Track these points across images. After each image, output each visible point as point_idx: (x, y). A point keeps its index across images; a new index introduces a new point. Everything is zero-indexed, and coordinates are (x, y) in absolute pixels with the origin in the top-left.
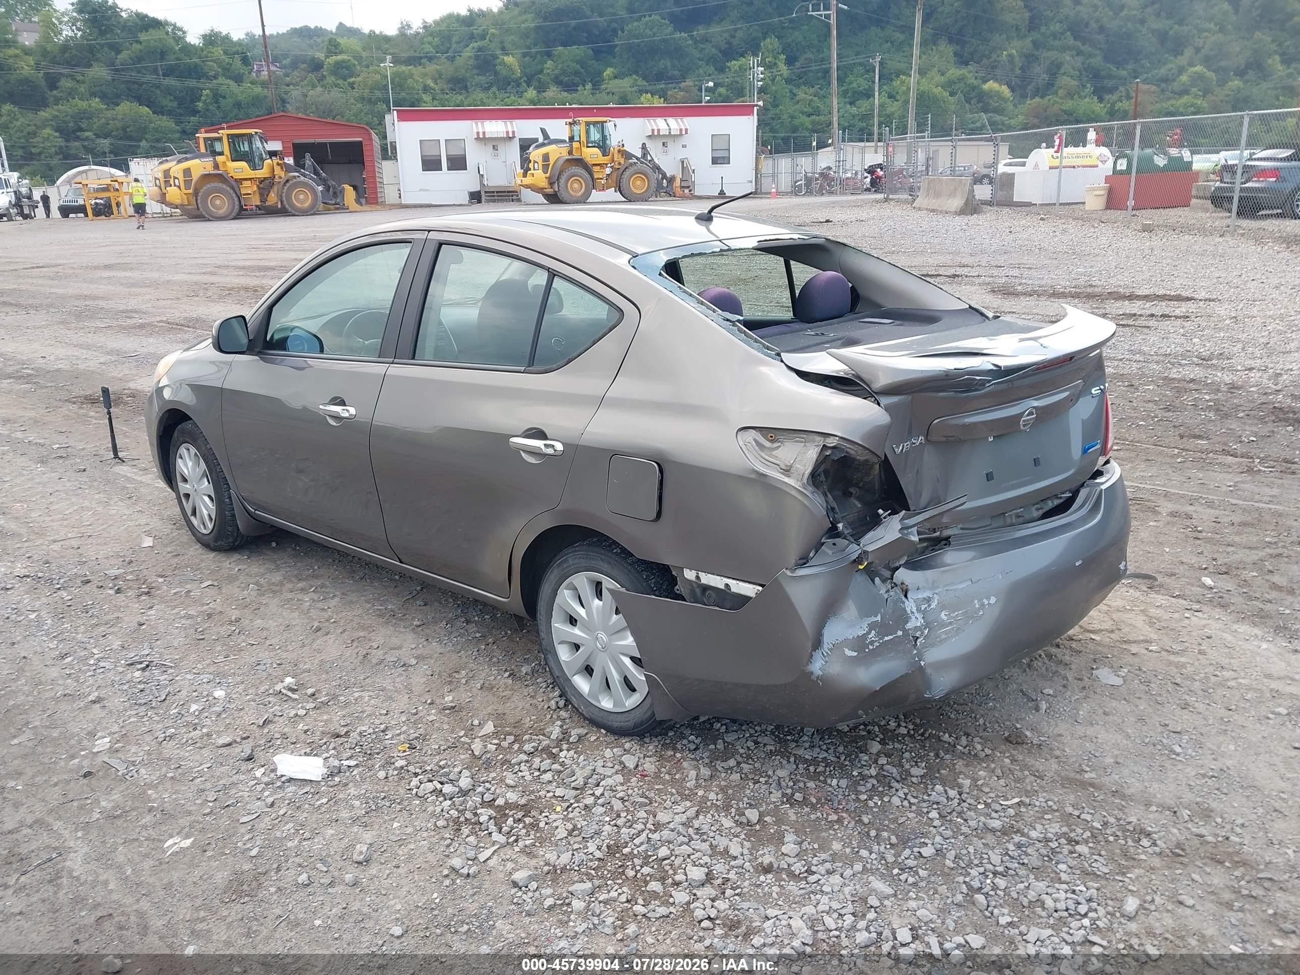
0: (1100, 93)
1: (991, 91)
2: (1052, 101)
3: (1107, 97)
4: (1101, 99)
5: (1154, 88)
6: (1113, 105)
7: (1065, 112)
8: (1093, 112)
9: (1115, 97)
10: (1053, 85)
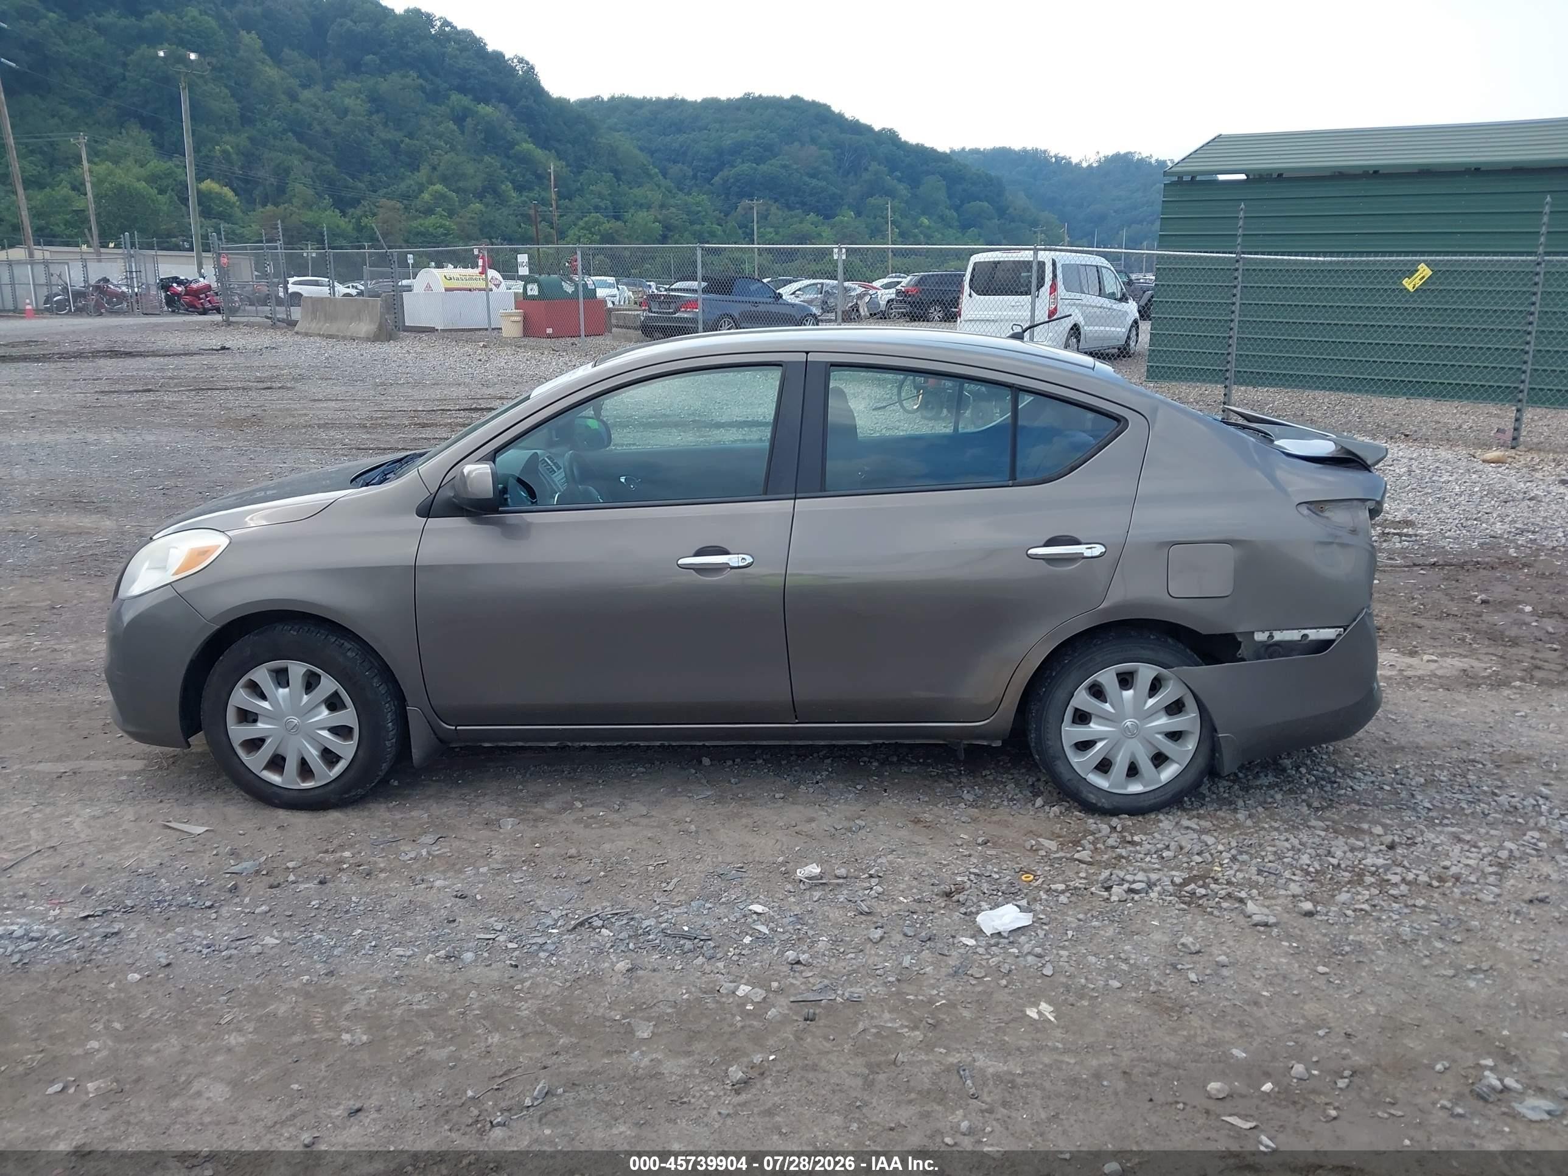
0: (342, 205)
1: (210, 193)
2: (288, 211)
3: (351, 211)
4: (344, 214)
5: (399, 205)
6: (359, 219)
7: (306, 224)
8: (338, 227)
9: (358, 212)
10: (284, 192)
